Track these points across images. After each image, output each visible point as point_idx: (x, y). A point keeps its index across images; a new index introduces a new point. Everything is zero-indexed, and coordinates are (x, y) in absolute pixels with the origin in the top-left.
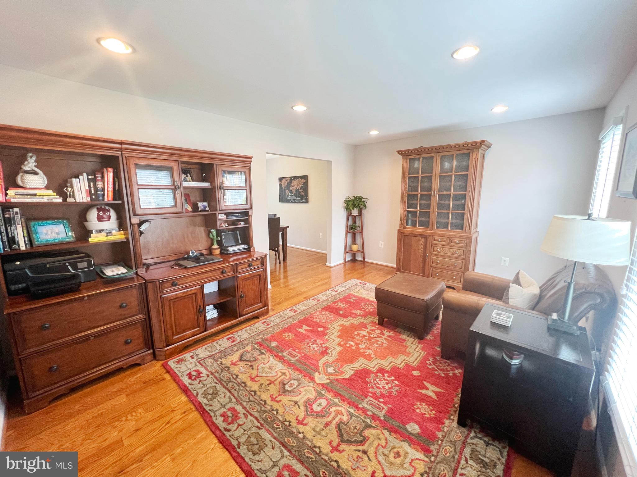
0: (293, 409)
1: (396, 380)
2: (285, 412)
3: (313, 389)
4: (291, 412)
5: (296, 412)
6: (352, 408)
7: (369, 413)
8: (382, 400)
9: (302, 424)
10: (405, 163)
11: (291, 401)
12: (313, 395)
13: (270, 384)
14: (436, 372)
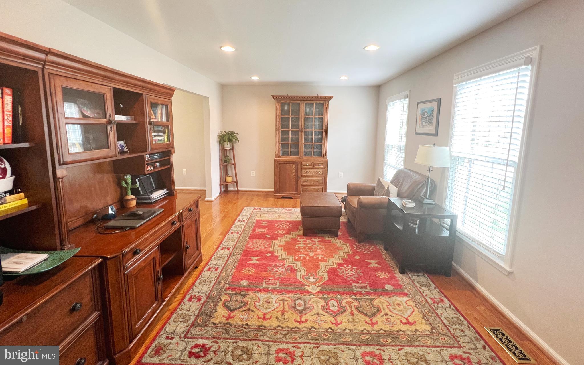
0: (321, 319)
1: (353, 266)
2: (320, 324)
3: (317, 298)
4: (323, 322)
5: (326, 319)
6: (353, 295)
7: (363, 293)
8: (360, 282)
9: (339, 324)
10: (278, 106)
11: (313, 315)
12: (322, 303)
13: (283, 314)
14: (365, 252)
